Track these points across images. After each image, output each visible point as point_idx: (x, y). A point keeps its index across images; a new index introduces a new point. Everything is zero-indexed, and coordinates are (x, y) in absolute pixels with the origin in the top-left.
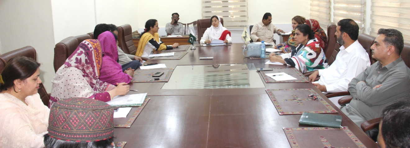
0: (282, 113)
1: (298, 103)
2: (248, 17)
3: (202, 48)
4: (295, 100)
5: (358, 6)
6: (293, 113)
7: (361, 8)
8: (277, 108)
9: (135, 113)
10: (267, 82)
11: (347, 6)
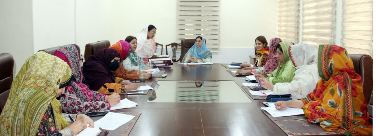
0: (290, 134)
1: (302, 123)
2: (220, 41)
3: (184, 66)
4: (297, 121)
5: (328, 31)
6: (303, 134)
7: (332, 32)
8: (283, 129)
9: (127, 128)
10: (254, 99)
11: (316, 31)
